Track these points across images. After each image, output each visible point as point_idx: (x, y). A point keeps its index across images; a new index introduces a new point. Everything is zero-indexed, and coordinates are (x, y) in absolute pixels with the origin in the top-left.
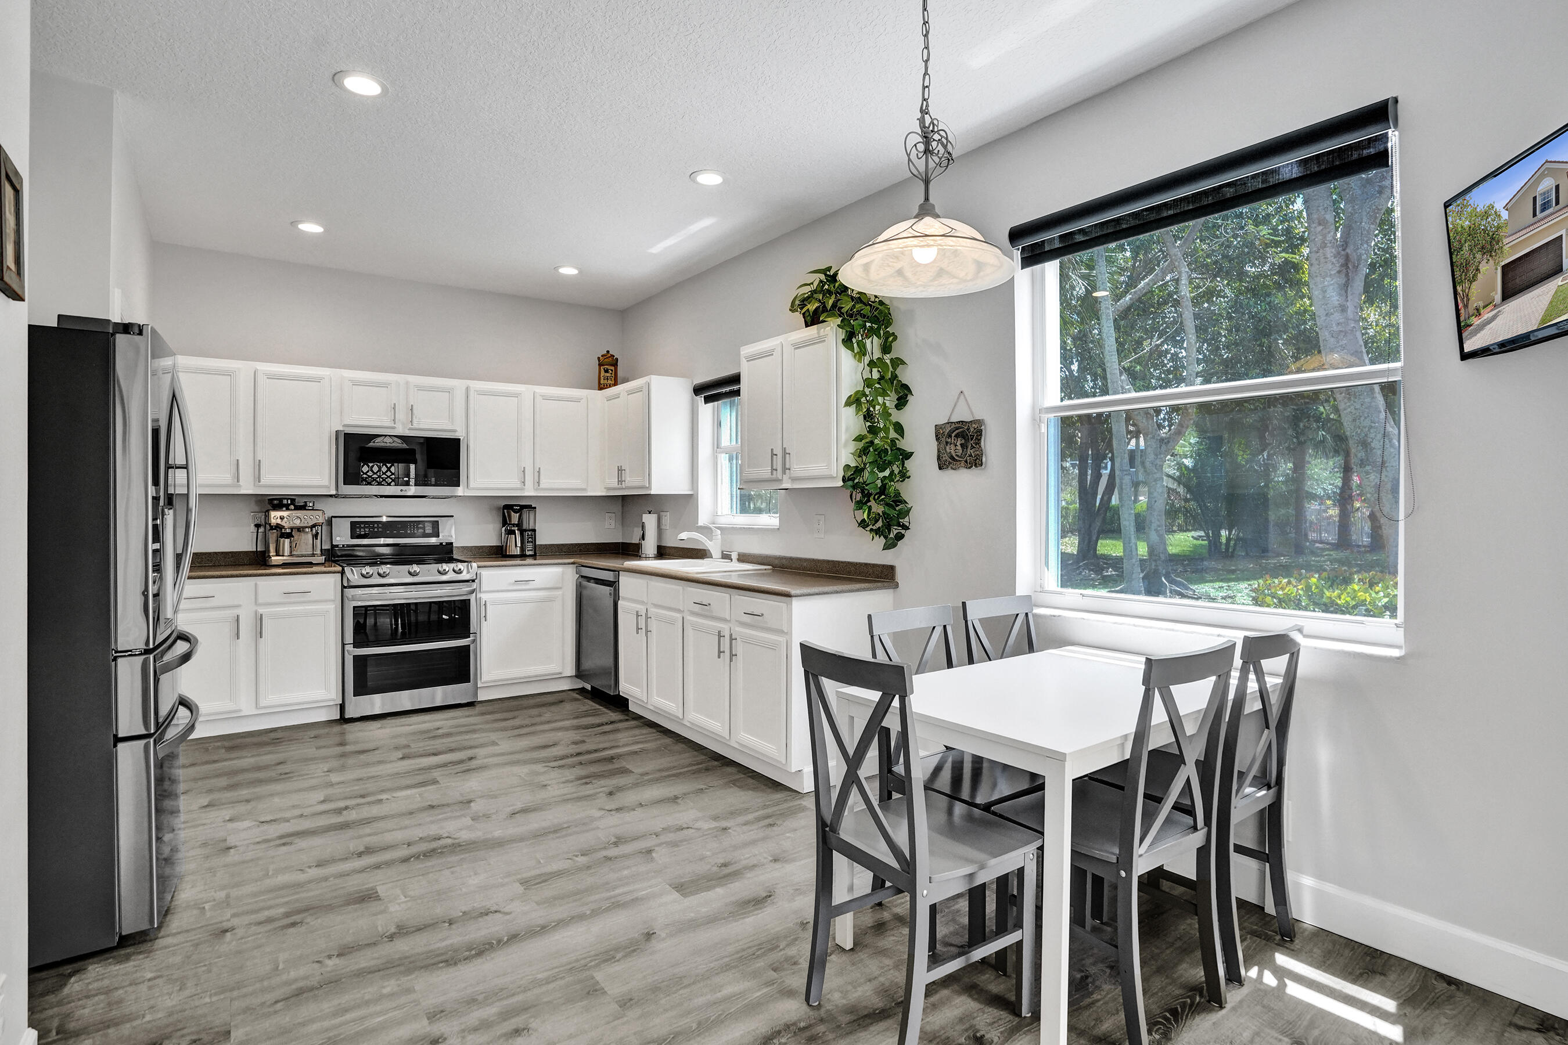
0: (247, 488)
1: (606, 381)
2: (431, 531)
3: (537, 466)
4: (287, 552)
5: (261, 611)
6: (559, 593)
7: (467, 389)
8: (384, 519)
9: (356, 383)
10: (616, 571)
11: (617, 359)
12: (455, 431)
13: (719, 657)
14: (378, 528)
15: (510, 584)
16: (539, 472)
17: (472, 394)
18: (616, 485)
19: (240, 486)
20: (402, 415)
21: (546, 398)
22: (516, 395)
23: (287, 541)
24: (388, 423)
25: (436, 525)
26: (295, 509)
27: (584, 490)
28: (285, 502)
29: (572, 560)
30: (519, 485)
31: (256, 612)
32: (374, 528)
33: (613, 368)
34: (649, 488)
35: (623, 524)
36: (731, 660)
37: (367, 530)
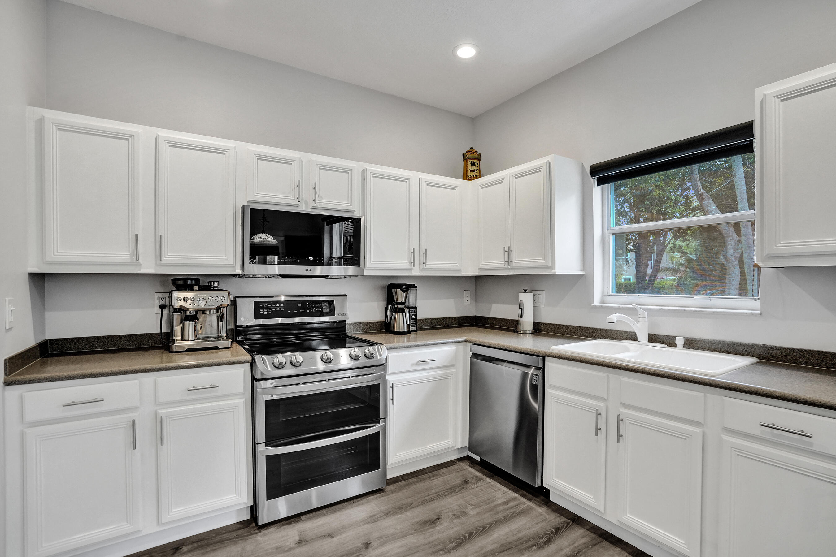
0: (148, 267)
1: (472, 174)
2: (328, 310)
3: (423, 248)
4: (192, 337)
5: (162, 412)
6: (453, 370)
7: (364, 172)
8: (283, 299)
9: (261, 158)
10: (543, 357)
11: (480, 154)
12: (352, 212)
14: (280, 307)
15: (412, 365)
16: (425, 253)
17: (368, 177)
18: (502, 266)
19: (140, 265)
20: (307, 194)
21: (430, 184)
22: (405, 180)
23: (192, 324)
24: (292, 200)
25: (331, 303)
26: (199, 290)
27: (459, 270)
28: (189, 282)
29: (463, 339)
31: (156, 413)
32: (275, 307)
33: (478, 162)
34: (553, 266)
35: (476, 301)
37: (270, 310)
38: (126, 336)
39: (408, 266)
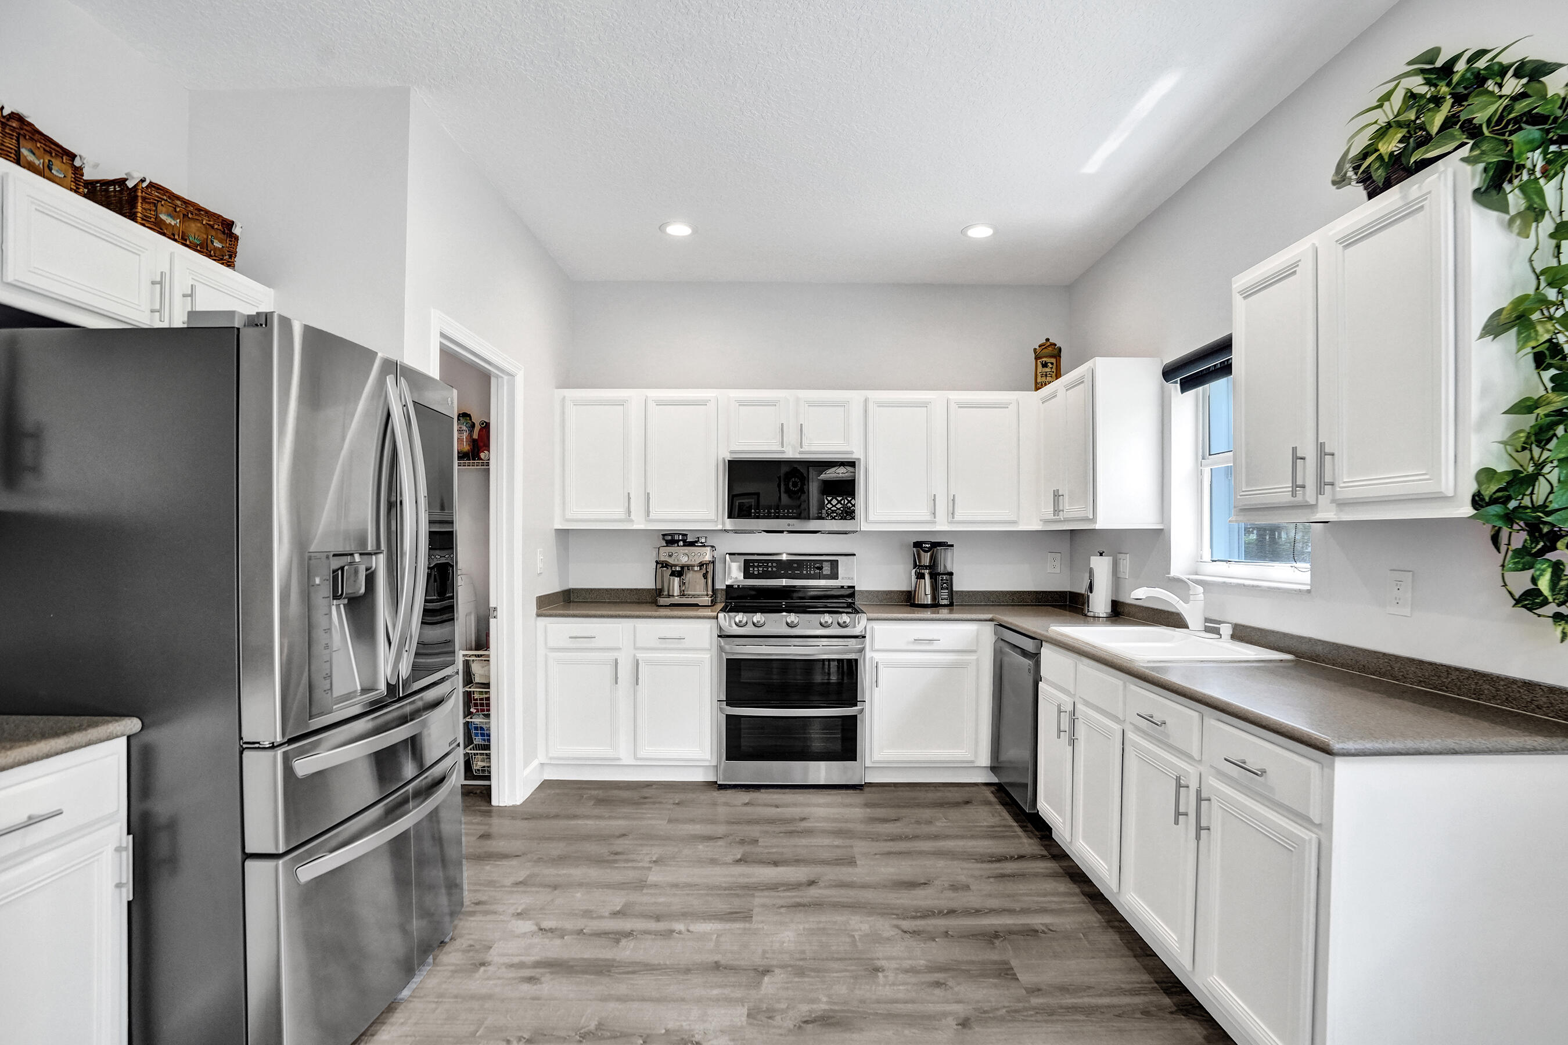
0: (640, 524)
1: (1044, 379)
2: (829, 573)
3: (952, 493)
4: (676, 592)
5: (640, 655)
6: (973, 657)
7: (866, 401)
8: (784, 557)
9: (743, 403)
10: (1039, 641)
11: (1060, 349)
12: (852, 453)
13: (1177, 822)
14: (772, 567)
15: (908, 643)
16: (953, 500)
17: (871, 405)
18: (1051, 517)
19: (632, 521)
20: (791, 437)
21: (962, 406)
22: (925, 405)
23: (677, 580)
24: (776, 447)
25: (834, 564)
26: (684, 546)
27: (1014, 522)
28: (676, 538)
29: (990, 616)
30: (928, 517)
31: (635, 656)
32: (767, 567)
33: (1053, 360)
34: (1094, 520)
35: (1071, 568)
36: (1198, 837)
37: (761, 569)
38: (628, 589)
39: (928, 518)
